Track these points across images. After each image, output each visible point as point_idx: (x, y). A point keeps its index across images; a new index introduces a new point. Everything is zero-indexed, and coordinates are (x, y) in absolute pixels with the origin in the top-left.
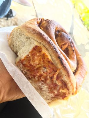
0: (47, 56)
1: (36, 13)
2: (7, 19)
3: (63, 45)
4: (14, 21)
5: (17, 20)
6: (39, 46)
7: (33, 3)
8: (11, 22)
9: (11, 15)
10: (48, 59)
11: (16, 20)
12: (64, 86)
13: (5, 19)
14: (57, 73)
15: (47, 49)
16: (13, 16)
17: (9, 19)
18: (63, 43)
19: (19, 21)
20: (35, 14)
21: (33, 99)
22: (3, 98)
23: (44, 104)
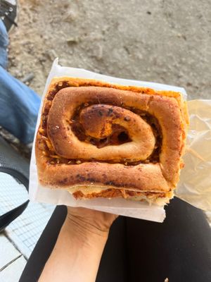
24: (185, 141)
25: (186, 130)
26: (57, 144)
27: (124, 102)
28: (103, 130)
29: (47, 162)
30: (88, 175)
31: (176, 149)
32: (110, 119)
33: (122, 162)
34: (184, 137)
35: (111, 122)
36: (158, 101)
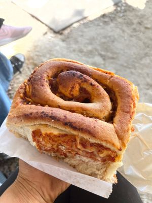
0: (50, 133)
1: (46, 25)
2: (20, 72)
3: (71, 91)
4: (31, 63)
5: (33, 59)
6: (35, 131)
7: (33, 16)
8: (28, 68)
9: (20, 63)
10: (55, 135)
11: (31, 61)
12: (100, 149)
13: (18, 75)
14: (78, 141)
15: (46, 125)
16: (22, 63)
17: (21, 70)
18: (70, 89)
19: (36, 57)
20: (47, 28)
21: (78, 182)
22: (50, 196)
23: (94, 181)
24: (135, 109)
25: (136, 102)
26: (34, 88)
27: (92, 74)
28: (73, 88)
29: (21, 102)
30: (52, 113)
31: (128, 112)
32: (80, 81)
33: (82, 114)
34: (134, 107)
35: (80, 84)
36: (116, 78)
